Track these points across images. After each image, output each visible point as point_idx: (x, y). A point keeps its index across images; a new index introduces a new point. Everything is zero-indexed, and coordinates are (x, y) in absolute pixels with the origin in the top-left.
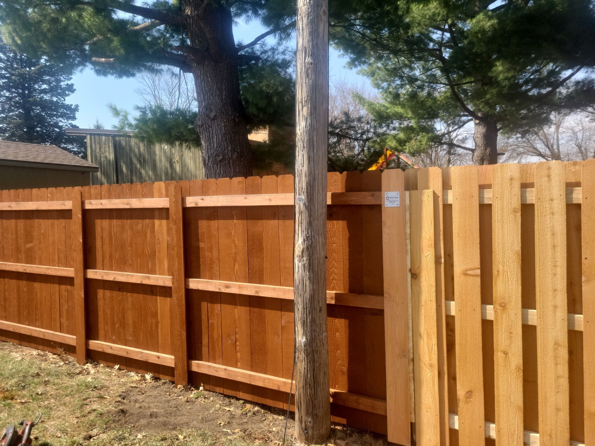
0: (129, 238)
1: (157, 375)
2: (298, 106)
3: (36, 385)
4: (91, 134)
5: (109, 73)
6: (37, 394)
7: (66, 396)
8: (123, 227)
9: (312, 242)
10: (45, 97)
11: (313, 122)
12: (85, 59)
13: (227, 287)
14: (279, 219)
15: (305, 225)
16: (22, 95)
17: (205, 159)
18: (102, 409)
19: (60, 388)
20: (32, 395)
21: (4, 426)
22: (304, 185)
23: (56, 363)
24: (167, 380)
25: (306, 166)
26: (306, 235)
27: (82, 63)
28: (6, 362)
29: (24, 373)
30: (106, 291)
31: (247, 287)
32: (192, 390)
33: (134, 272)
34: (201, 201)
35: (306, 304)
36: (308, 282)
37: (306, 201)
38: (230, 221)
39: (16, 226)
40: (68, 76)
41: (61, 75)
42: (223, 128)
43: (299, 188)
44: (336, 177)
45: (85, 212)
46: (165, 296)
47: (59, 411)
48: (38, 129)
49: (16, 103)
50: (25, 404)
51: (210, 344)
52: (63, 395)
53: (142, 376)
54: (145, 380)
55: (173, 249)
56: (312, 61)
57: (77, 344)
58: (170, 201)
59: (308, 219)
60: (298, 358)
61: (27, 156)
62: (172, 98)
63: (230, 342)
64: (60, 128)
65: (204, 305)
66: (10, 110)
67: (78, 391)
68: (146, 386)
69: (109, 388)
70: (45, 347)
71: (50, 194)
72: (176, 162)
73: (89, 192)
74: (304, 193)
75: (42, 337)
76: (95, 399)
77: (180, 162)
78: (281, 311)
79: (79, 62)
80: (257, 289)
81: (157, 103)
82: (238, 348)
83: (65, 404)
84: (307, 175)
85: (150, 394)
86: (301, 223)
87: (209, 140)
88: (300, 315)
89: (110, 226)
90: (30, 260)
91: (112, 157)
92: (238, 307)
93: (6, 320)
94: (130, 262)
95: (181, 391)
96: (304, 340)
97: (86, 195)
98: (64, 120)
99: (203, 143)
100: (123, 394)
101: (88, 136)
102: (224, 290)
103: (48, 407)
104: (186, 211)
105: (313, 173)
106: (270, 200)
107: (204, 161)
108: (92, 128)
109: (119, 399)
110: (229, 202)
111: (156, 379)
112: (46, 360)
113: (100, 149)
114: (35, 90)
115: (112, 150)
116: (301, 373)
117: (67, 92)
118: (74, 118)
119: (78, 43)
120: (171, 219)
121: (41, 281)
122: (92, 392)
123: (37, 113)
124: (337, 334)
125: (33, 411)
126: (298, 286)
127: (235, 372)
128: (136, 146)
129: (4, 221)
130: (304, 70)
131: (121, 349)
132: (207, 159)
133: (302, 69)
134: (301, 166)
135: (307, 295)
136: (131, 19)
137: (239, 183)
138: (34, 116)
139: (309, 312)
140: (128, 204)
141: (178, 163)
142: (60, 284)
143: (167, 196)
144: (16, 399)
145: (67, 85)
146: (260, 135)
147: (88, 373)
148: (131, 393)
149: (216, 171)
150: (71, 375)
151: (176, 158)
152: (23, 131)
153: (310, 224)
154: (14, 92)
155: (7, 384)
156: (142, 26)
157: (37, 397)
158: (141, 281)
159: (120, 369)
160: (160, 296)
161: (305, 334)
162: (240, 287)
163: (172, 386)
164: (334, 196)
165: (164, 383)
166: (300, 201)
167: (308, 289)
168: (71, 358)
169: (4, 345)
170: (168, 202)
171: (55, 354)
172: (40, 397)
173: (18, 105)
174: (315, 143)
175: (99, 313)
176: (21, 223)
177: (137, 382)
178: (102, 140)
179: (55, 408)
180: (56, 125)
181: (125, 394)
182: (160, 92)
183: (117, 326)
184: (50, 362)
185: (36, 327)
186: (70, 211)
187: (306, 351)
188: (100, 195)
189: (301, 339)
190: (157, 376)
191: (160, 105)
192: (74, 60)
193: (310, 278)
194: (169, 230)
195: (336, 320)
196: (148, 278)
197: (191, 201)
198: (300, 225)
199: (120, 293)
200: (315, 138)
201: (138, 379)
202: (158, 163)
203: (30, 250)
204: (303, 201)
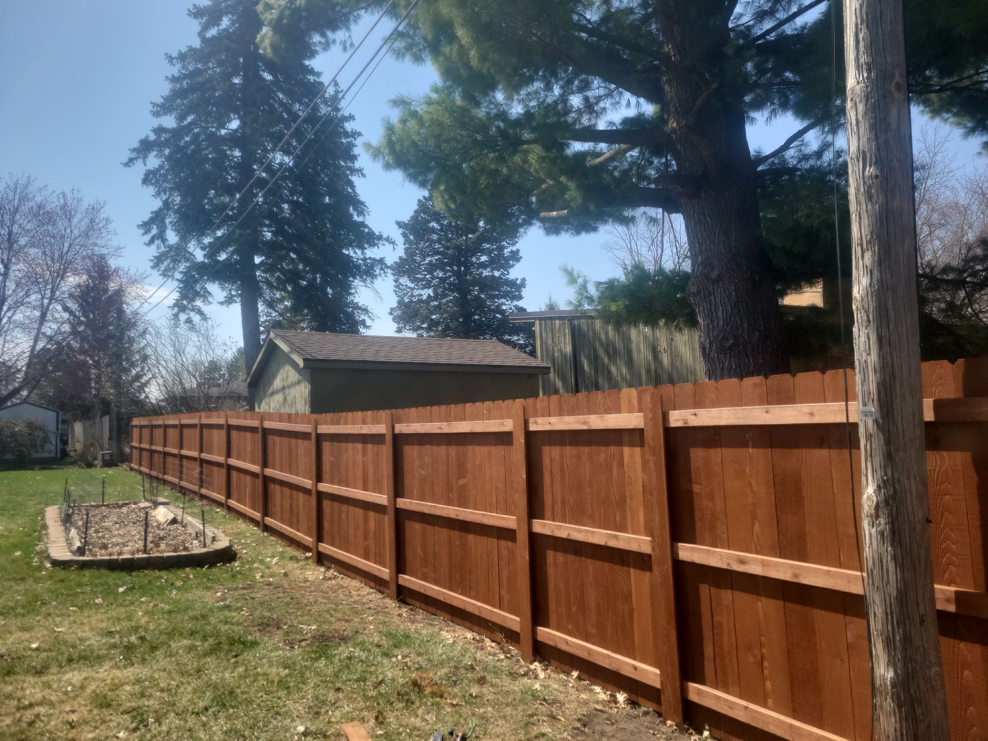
0: (588, 476)
1: (634, 698)
2: (856, 251)
3: (470, 682)
4: (540, 319)
5: (563, 229)
6: (471, 695)
7: (507, 705)
8: (579, 457)
9: (895, 491)
10: (484, 271)
11: (884, 276)
12: (532, 215)
13: (742, 562)
14: (830, 447)
15: (878, 459)
16: (458, 274)
17: (704, 345)
18: (555, 736)
19: (499, 693)
20: (464, 696)
21: (431, 734)
22: (873, 387)
23: (494, 655)
24: (651, 709)
25: (875, 353)
26: (882, 478)
27: (528, 223)
28: (436, 643)
29: (456, 662)
30: (558, 553)
31: (776, 565)
32: (691, 734)
33: (596, 528)
34: (693, 417)
35: (891, 606)
36: (891, 567)
37: (878, 416)
38: (741, 451)
39: (448, 455)
40: (512, 240)
41: (504, 240)
42: (733, 293)
43: (863, 393)
44: (942, 370)
45: (530, 436)
46: (642, 569)
47: (497, 725)
48: (476, 317)
49: (450, 284)
50: (457, 708)
51: (718, 659)
52: (502, 703)
53: (611, 695)
54: (616, 702)
55: (651, 494)
56: (878, 173)
57: (521, 629)
58: (645, 417)
59: (885, 448)
60: (881, 707)
61: (462, 357)
62: (657, 250)
63: (751, 659)
64: (503, 312)
65: (704, 589)
66: (444, 296)
67: (522, 701)
68: (617, 712)
69: (564, 704)
70: (482, 630)
71: (486, 410)
72: (662, 351)
73: (535, 406)
74: (873, 401)
75: (477, 613)
76: (545, 719)
77: (669, 352)
78: (845, 614)
79: (524, 220)
80: (796, 571)
81: (635, 261)
82: (766, 671)
83: (504, 717)
84: (878, 369)
85: (623, 726)
86: (871, 456)
87: (710, 316)
88: (880, 626)
89: (562, 456)
90: (463, 502)
91: (568, 349)
92: (764, 599)
93: (436, 584)
94: (590, 511)
95: (673, 732)
96: (890, 674)
97: (530, 411)
98: (508, 301)
99: (700, 320)
100: (584, 718)
101: (537, 322)
102: (736, 567)
103: (483, 718)
104: (670, 433)
105: (890, 365)
106: (812, 414)
107: (703, 349)
108: (543, 310)
109: (578, 725)
110: (738, 418)
111: (633, 703)
112: (482, 649)
113: (553, 339)
114: (472, 264)
115: (568, 338)
116: (888, 737)
117: (511, 262)
118: (520, 298)
119: (523, 195)
120: (646, 445)
121: (475, 533)
122: (540, 706)
123: (475, 295)
124: (966, 672)
125: (465, 720)
126: (871, 570)
127: (762, 714)
128: (602, 331)
129: (434, 447)
130: (862, 190)
131: (582, 646)
132: (708, 345)
133: (858, 189)
134: (864, 354)
135: (893, 590)
136: (592, 148)
137: (756, 386)
138: (472, 300)
139: (898, 623)
140: (585, 423)
141: (665, 352)
142: (499, 538)
143: (640, 410)
144: (446, 699)
145: (512, 252)
146: (807, 294)
147: (536, 677)
148: (595, 720)
149: (723, 364)
150: (513, 675)
151: (663, 345)
152: (458, 321)
153: (889, 457)
154: (449, 271)
155: (435, 674)
156: (607, 155)
157: (472, 700)
158: (606, 542)
159: (579, 678)
160: (635, 568)
161: (891, 662)
162: (764, 564)
163: (658, 721)
164: (939, 406)
165: (646, 714)
166: (866, 416)
167: (892, 577)
168: (514, 650)
169: (433, 620)
170: (642, 420)
171: (493, 641)
172: (474, 700)
173: (453, 287)
174: (891, 313)
175: (549, 586)
176: (453, 450)
177: (602, 702)
178: (555, 325)
179: (492, 720)
180: (499, 310)
181: (587, 720)
182: (638, 243)
183: (574, 609)
184: (487, 651)
185: (470, 597)
186: (509, 434)
187: (896, 697)
188: (547, 411)
189: (885, 673)
190: (635, 700)
191: (639, 262)
192: (517, 219)
193: (895, 558)
194: (645, 463)
195: (962, 645)
196: (616, 537)
197: (676, 418)
198: (869, 458)
199: (577, 558)
200: (890, 303)
201: (606, 699)
202: (635, 355)
203: (463, 488)
204: (872, 416)
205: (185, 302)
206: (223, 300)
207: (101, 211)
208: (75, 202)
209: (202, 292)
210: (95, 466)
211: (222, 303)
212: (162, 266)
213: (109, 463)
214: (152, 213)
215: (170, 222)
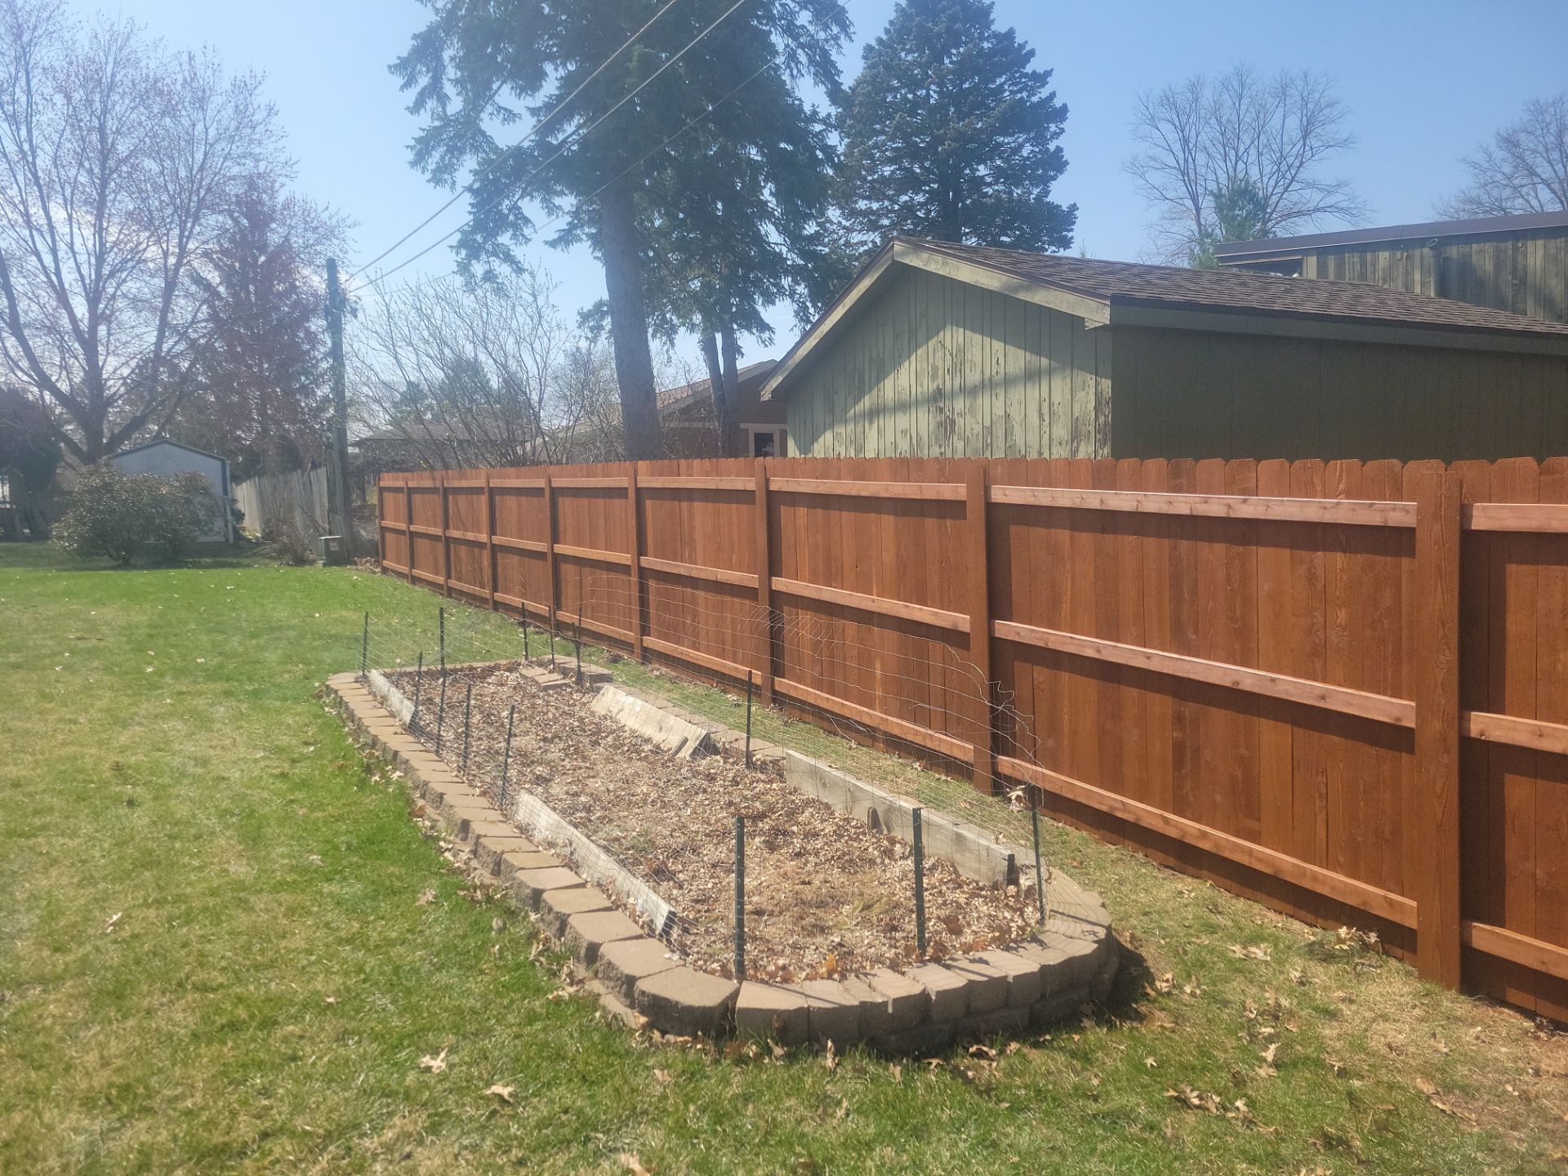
117: (1052, 171)
205: (479, 238)
206: (556, 236)
207: (257, 92)
208: (209, 72)
209: (511, 217)
210: (312, 562)
211: (553, 244)
212: (430, 161)
213: (340, 558)
214: (415, 37)
215: (452, 59)
